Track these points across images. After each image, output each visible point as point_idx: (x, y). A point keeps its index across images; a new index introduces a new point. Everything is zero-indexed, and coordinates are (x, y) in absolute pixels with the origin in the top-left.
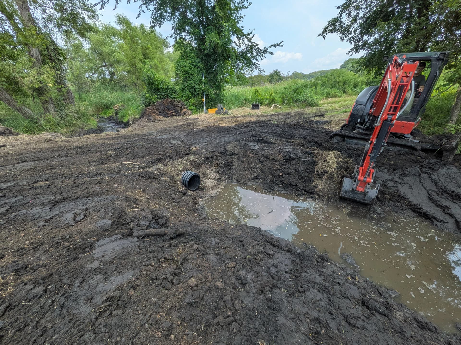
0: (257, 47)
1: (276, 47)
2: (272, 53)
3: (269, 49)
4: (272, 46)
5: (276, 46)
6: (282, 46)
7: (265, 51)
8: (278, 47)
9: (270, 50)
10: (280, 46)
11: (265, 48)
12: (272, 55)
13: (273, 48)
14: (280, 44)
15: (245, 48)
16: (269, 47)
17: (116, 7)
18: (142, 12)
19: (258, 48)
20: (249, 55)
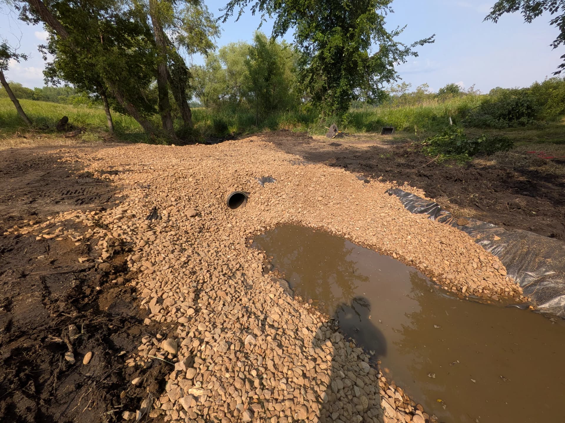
0: (394, 47)
1: (422, 45)
2: (416, 54)
3: (412, 48)
4: (416, 43)
5: (422, 42)
6: (433, 42)
7: (407, 51)
8: (426, 44)
9: (413, 50)
10: (429, 42)
11: (406, 47)
12: (416, 56)
13: (419, 46)
14: (430, 39)
16: (412, 45)
17: (238, 18)
18: (264, 21)
19: (396, 49)
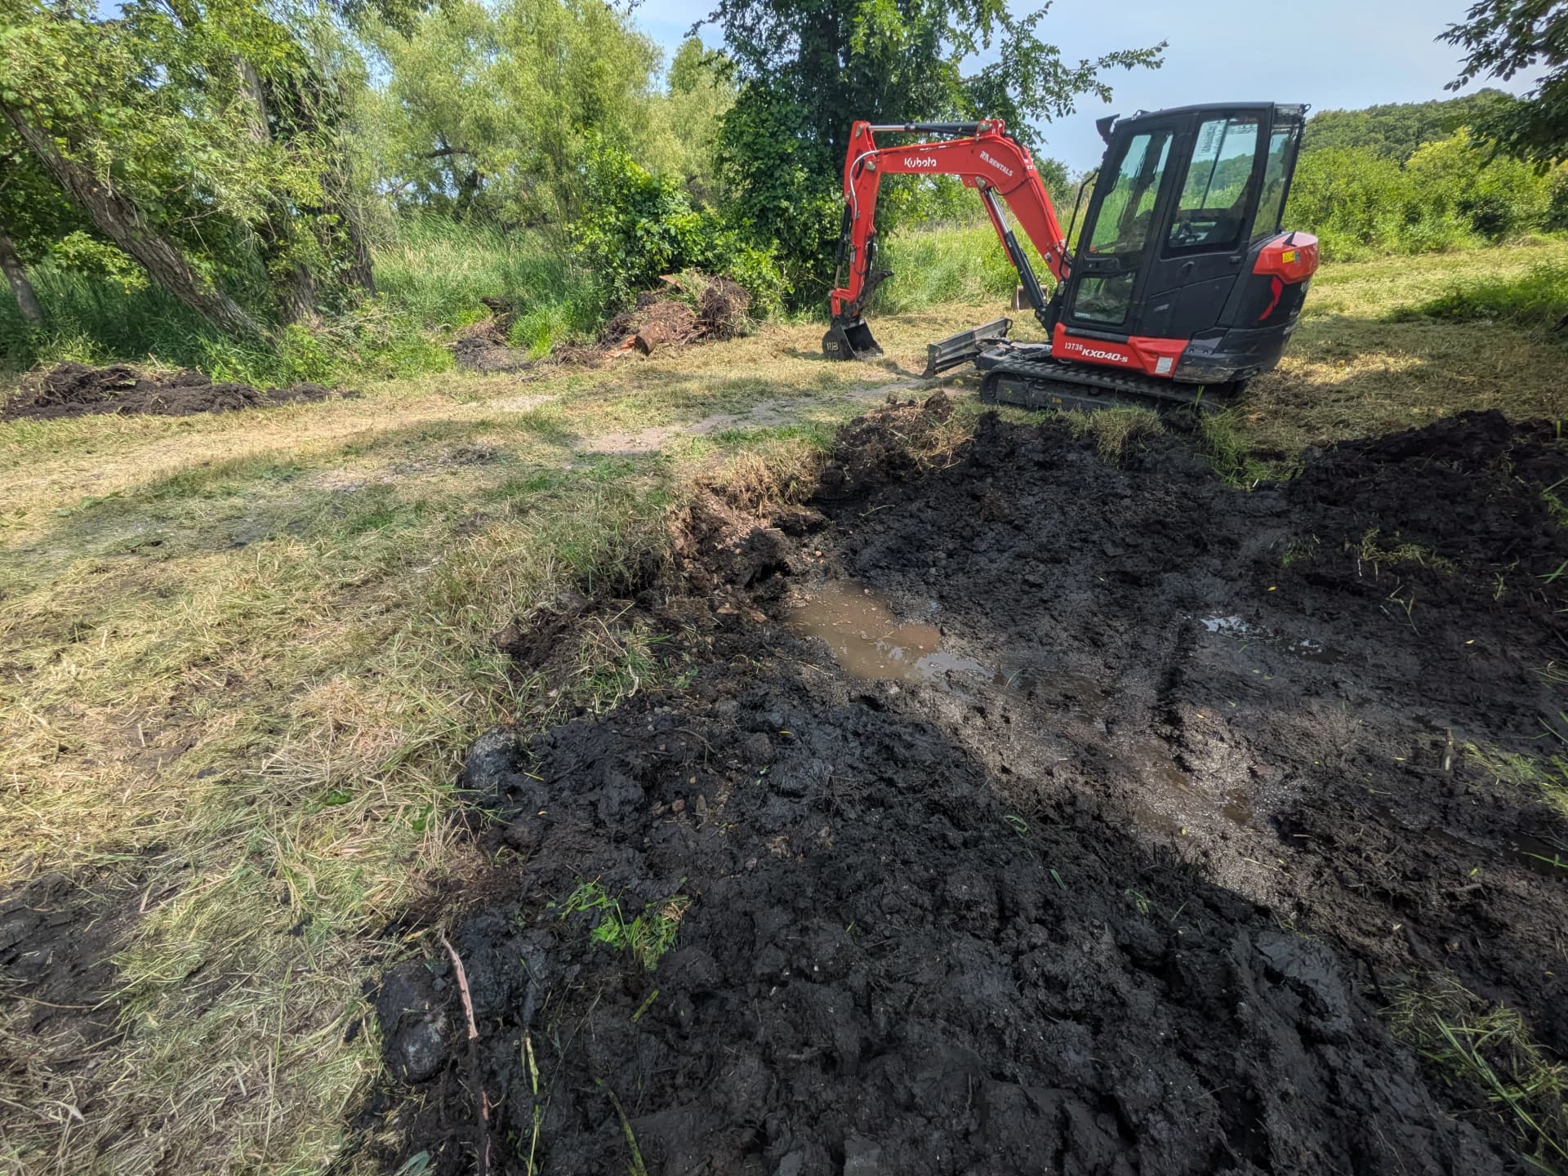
0: (1051, 57)
1: (1129, 66)
4: (1113, 57)
5: (1129, 60)
7: (1083, 78)
8: (1139, 68)
9: (1102, 77)
10: (1149, 64)
11: (1084, 63)
13: (1119, 68)
14: (1151, 53)
15: (1000, 60)
16: (1101, 61)
19: (1056, 64)
20: (1013, 93)
